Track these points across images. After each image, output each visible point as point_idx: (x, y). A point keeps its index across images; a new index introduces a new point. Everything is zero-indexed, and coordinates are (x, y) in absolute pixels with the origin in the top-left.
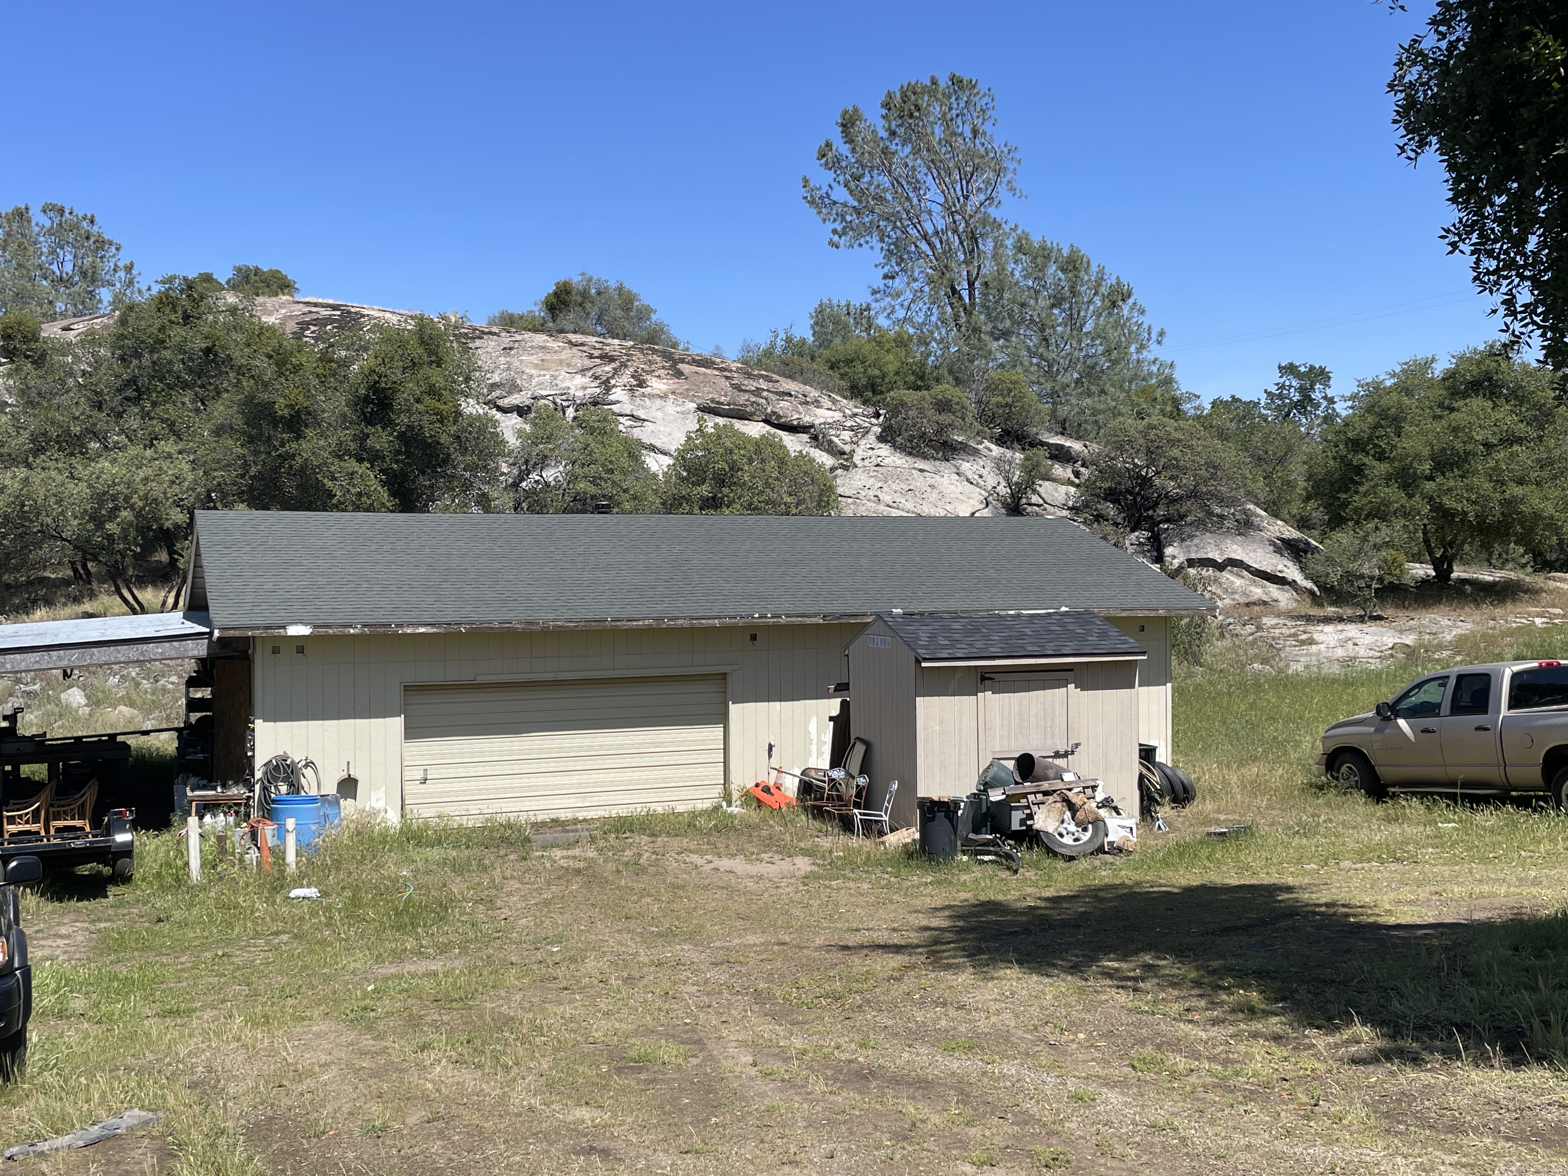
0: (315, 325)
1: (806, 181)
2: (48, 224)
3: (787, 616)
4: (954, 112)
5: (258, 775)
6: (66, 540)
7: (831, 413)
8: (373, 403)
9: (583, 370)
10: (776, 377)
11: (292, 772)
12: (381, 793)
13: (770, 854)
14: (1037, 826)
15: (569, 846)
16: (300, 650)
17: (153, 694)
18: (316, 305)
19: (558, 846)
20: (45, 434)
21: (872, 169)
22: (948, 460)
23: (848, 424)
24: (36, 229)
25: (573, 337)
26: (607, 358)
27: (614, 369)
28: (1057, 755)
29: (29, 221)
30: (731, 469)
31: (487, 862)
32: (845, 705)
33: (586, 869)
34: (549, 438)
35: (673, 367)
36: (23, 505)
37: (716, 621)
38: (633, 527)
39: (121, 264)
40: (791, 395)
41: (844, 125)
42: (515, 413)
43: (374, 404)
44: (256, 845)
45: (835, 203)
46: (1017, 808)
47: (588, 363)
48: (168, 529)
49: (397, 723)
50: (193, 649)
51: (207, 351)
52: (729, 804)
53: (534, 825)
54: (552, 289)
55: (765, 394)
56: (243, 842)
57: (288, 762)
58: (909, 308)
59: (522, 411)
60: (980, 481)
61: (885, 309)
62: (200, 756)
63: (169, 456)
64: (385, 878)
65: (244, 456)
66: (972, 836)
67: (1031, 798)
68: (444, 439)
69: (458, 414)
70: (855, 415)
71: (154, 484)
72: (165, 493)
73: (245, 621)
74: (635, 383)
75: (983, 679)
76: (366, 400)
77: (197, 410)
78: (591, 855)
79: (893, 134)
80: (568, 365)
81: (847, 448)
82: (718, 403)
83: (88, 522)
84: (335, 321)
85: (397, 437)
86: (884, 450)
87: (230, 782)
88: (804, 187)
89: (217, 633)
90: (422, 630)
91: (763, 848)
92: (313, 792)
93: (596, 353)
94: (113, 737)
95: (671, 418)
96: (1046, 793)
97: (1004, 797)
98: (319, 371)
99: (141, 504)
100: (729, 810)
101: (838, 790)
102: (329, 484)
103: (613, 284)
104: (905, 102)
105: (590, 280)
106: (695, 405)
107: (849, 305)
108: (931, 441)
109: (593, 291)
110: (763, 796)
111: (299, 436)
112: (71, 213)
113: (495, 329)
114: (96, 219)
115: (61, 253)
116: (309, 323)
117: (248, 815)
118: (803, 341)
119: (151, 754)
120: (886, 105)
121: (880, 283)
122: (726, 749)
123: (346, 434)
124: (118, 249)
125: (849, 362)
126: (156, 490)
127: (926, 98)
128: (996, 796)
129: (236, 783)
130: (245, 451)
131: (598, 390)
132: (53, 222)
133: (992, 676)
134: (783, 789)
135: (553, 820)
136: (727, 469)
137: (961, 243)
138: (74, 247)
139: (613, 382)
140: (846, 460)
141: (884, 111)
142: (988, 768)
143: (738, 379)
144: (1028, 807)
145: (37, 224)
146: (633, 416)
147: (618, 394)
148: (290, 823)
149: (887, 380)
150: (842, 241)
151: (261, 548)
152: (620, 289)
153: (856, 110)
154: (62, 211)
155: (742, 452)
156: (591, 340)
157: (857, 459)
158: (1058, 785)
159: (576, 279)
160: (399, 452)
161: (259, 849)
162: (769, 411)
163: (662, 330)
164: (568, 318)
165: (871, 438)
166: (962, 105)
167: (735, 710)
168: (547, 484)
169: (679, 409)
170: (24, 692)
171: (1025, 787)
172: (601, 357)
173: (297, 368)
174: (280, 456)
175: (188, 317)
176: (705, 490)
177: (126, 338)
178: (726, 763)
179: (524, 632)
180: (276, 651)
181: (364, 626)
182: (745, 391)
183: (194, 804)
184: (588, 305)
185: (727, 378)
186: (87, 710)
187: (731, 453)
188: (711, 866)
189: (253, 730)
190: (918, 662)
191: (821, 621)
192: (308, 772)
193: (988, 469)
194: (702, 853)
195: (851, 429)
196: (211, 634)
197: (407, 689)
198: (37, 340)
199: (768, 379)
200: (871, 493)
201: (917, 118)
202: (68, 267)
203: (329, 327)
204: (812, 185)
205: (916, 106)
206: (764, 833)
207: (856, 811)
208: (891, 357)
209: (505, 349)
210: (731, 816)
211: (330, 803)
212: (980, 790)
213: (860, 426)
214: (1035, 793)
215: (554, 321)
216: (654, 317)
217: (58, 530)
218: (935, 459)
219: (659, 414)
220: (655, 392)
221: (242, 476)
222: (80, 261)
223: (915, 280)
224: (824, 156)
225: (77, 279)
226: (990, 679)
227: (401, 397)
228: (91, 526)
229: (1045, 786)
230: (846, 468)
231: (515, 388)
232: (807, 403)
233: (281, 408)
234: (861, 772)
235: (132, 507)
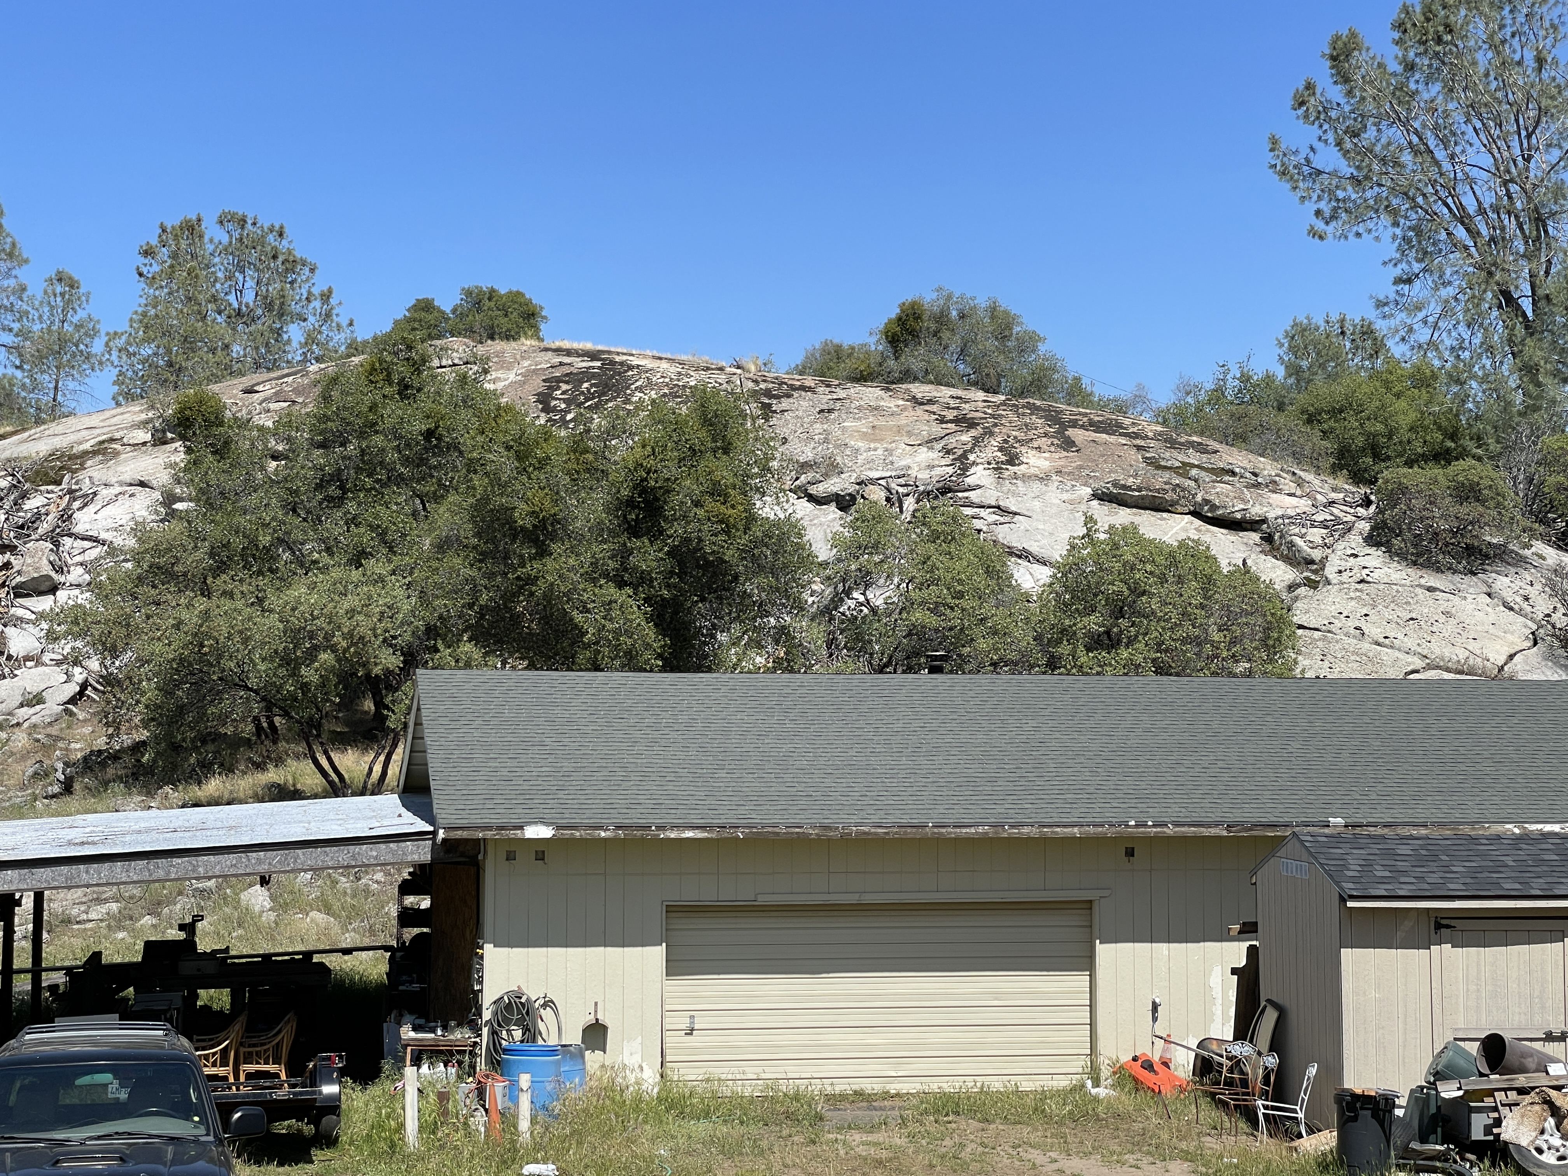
0: (567, 382)
1: (1274, 143)
2: (225, 239)
3: (1176, 824)
4: (1508, 31)
5: (487, 1015)
6: (251, 690)
7: (1293, 501)
8: (638, 507)
9: (930, 441)
10: (1214, 445)
11: (528, 1013)
12: (636, 1044)
13: (1138, 1155)
14: (1503, 1137)
15: (873, 1128)
16: (540, 856)
17: (354, 896)
18: (569, 353)
19: (859, 1129)
20: (227, 546)
21: (1379, 117)
22: (1475, 574)
23: (1320, 517)
24: (210, 248)
25: (920, 390)
26: (965, 422)
27: (975, 438)
28: (1549, 1037)
29: (201, 237)
30: (1132, 591)
31: (764, 1144)
32: (1252, 952)
33: (890, 1160)
34: (876, 547)
35: (1061, 432)
36: (202, 646)
37: (1076, 830)
38: (972, 694)
39: (316, 291)
40: (1233, 473)
41: (1334, 58)
42: (834, 504)
43: (641, 509)
44: (483, 1106)
45: (1319, 172)
46: (1479, 1110)
47: (938, 430)
48: (376, 676)
49: (657, 954)
50: (412, 853)
51: (429, 434)
52: (1097, 1084)
53: (830, 1098)
54: (894, 312)
55: (1194, 472)
56: (468, 1101)
57: (523, 1000)
58: (1435, 326)
59: (844, 503)
60: (1525, 605)
61: (1397, 331)
62: (416, 986)
63: (381, 579)
64: (636, 1157)
65: (473, 579)
66: (1415, 1145)
67: (1500, 1096)
68: (730, 555)
69: (751, 518)
70: (1332, 503)
71: (360, 618)
72: (374, 629)
73: (476, 819)
74: (1004, 458)
75: (1438, 926)
76: (630, 503)
77: (415, 514)
78: (898, 1141)
79: (1410, 67)
80: (909, 434)
81: (1316, 554)
82: (1124, 487)
83: (280, 666)
84: (594, 376)
85: (668, 553)
86: (1375, 558)
87: (453, 1023)
88: (1272, 150)
89: (441, 834)
90: (689, 834)
91: (1129, 1146)
92: (553, 1041)
93: (950, 415)
94: (308, 955)
95: (1054, 510)
96: (1522, 1091)
97: (1461, 1093)
98: (570, 465)
99: (344, 644)
100: (1094, 1091)
101: (1242, 1072)
102: (578, 617)
103: (982, 302)
104: (1428, 20)
105: (949, 297)
106: (1089, 491)
107: (1343, 321)
108: (1447, 544)
109: (954, 313)
110: (1143, 1075)
111: (543, 552)
112: (254, 224)
113: (809, 381)
114: (286, 230)
115: (241, 278)
116: (559, 380)
117: (473, 1066)
118: (1269, 379)
119: (352, 980)
120: (1400, 26)
121: (1390, 291)
122: (1092, 1006)
123: (602, 550)
124: (312, 270)
125: (1336, 412)
126: (364, 625)
127: (1463, 12)
128: (1449, 1091)
129: (460, 1025)
130: (473, 573)
131: (950, 470)
132: (231, 237)
133: (1453, 923)
134: (1172, 1066)
135: (856, 1093)
136: (1127, 593)
137: (1520, 226)
138: (258, 270)
139: (972, 457)
140: (1315, 572)
141: (1397, 35)
142: (1442, 1052)
143: (1156, 449)
144: (1495, 1109)
145: (211, 241)
146: (998, 507)
147: (979, 475)
148: (525, 1080)
149: (1396, 439)
150: (1330, 229)
151: (495, 721)
152: (993, 310)
153: (1353, 35)
154: (243, 222)
155: (1149, 567)
156: (945, 393)
157: (1330, 571)
158: (1539, 1079)
159: (929, 298)
160: (672, 573)
161: (486, 1111)
162: (1199, 498)
163: (1054, 370)
164: (914, 358)
165: (1355, 541)
166: (1521, 19)
167: (1104, 952)
168: (874, 611)
169: (1065, 496)
170: (196, 889)
171: (1490, 1082)
172: (956, 421)
173: (543, 463)
174: (518, 578)
175: (407, 387)
176: (1094, 623)
177: (329, 419)
178: (1092, 1024)
179: (819, 840)
180: (510, 857)
181: (618, 828)
182: (1165, 468)
183: (409, 1049)
184: (946, 335)
185: (1139, 448)
186: (272, 916)
187: (1132, 569)
188: (1055, 1166)
189: (482, 957)
190: (1343, 900)
191: (1225, 833)
192: (547, 1013)
193: (1538, 586)
194: (1044, 1149)
195: (1324, 525)
196: (434, 833)
197: (671, 910)
198: (221, 424)
199: (1201, 449)
200: (1352, 623)
201: (1447, 43)
202: (249, 297)
203: (586, 385)
204: (1283, 146)
205: (1447, 26)
206: (1137, 1126)
207: (1260, 1103)
208: (1402, 404)
209: (822, 411)
210: (1096, 1099)
211: (573, 1056)
212: (1429, 1082)
213: (1337, 521)
214: (1505, 1090)
215: (897, 358)
216: (1042, 348)
217: (243, 676)
218: (1455, 572)
219: (1037, 504)
220: (1032, 471)
221: (471, 606)
222: (264, 289)
223: (1446, 284)
224: (1302, 103)
225: (259, 312)
226: (1448, 927)
227: (675, 499)
228: (282, 672)
229: (1521, 1080)
230: (1313, 585)
231: (833, 468)
232: (1258, 485)
233: (522, 518)
234: (1271, 1049)
235: (333, 649)
